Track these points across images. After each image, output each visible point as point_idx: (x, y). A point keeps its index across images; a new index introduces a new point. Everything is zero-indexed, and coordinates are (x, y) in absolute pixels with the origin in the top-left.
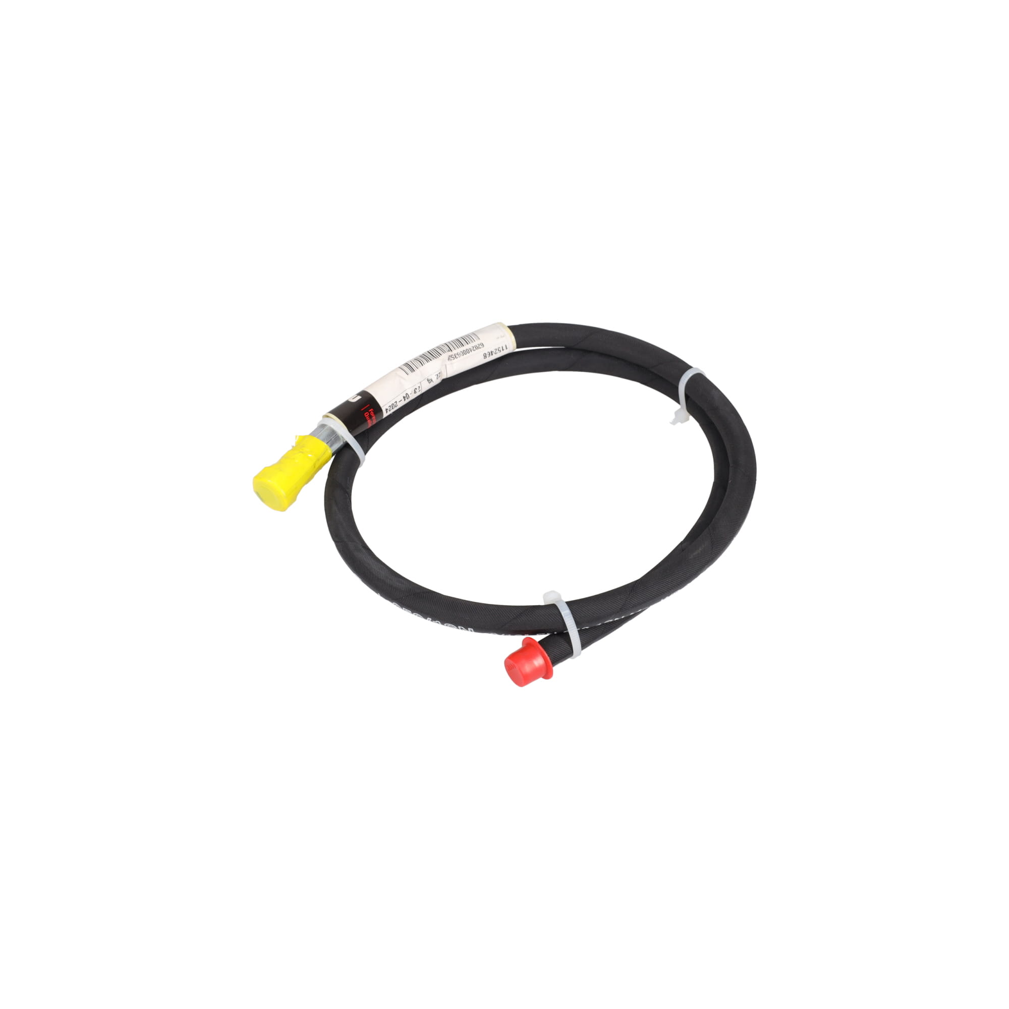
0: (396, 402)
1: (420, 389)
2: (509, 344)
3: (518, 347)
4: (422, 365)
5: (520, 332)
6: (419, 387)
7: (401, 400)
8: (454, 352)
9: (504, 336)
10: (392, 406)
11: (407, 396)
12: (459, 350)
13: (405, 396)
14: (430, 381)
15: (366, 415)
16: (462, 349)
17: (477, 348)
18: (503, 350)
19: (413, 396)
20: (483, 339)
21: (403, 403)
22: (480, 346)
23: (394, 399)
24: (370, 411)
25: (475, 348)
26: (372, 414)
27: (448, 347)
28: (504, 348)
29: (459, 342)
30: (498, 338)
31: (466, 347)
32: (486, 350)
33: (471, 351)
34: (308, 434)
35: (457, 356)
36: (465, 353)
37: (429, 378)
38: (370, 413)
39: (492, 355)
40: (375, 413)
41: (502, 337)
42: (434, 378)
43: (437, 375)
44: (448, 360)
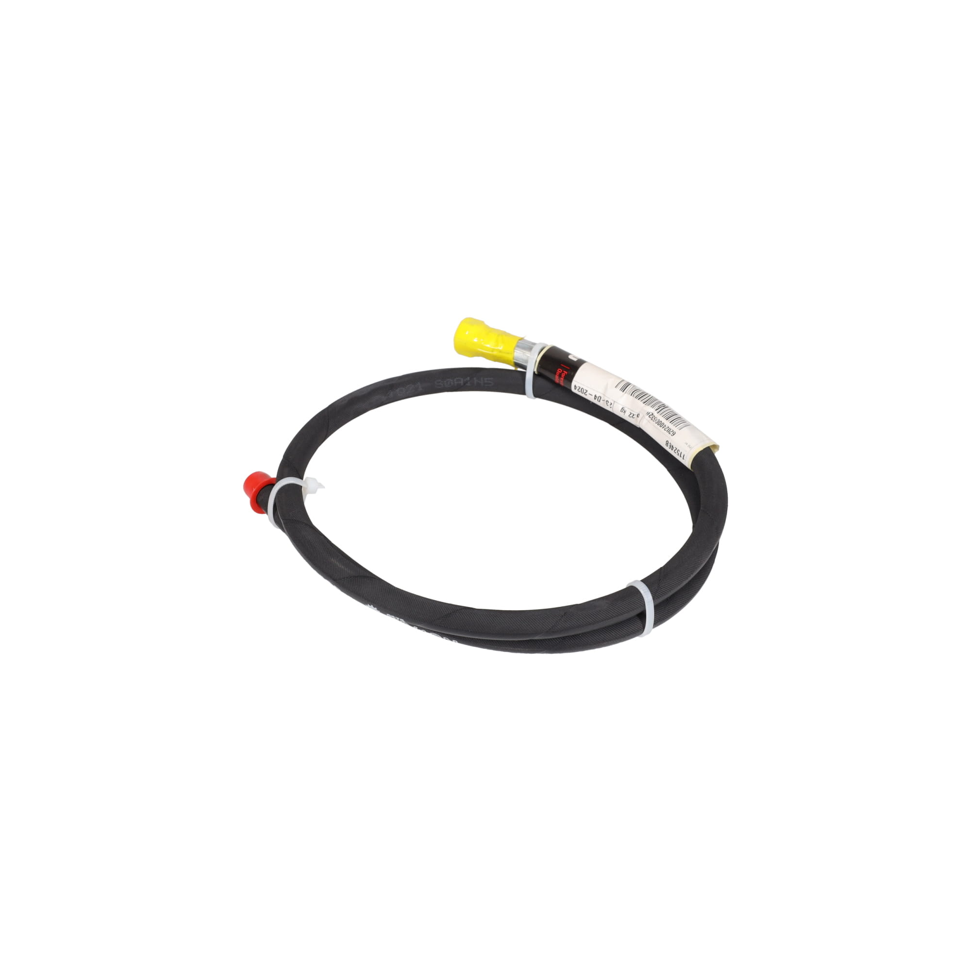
0: (587, 391)
1: (612, 406)
2: (687, 456)
4: (631, 395)
6: (611, 404)
7: (592, 395)
8: (657, 415)
9: (690, 448)
10: (582, 390)
12: (660, 417)
13: (597, 396)
14: (623, 410)
15: (559, 371)
16: (663, 420)
17: (669, 431)
18: (680, 456)
19: (601, 404)
20: (682, 432)
21: (591, 399)
22: (672, 433)
23: (588, 387)
24: (565, 372)
26: (563, 375)
27: (662, 407)
28: (682, 455)
29: (671, 415)
30: (687, 444)
31: (667, 423)
32: (672, 440)
33: (664, 428)
35: (655, 419)
36: (660, 424)
37: (626, 409)
38: (563, 372)
39: (671, 449)
40: (565, 378)
41: (689, 446)
42: (627, 413)
43: (631, 414)
44: (648, 413)
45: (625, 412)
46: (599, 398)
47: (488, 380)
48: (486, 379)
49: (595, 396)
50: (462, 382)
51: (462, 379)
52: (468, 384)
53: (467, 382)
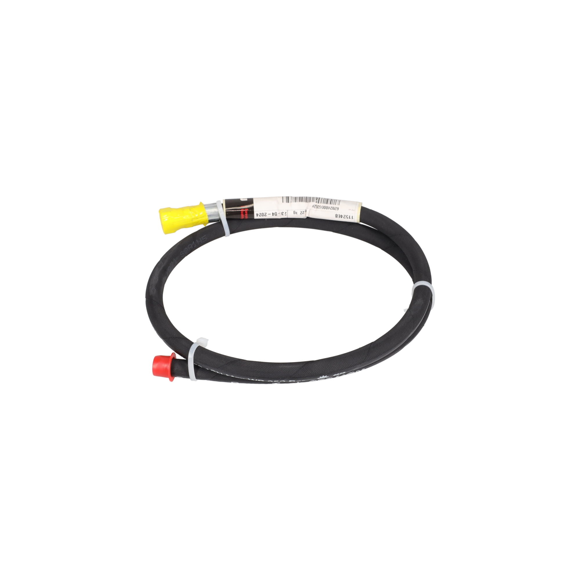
0: (266, 213)
1: (286, 214)
2: (355, 217)
3: (360, 221)
4: (295, 202)
5: (366, 213)
6: (286, 213)
7: (270, 214)
8: (319, 204)
9: (354, 211)
10: (262, 214)
11: (275, 214)
12: (322, 205)
13: (274, 213)
14: (295, 213)
16: (325, 205)
17: (334, 209)
18: (350, 218)
19: (279, 216)
20: (341, 206)
21: (271, 217)
22: (336, 209)
23: (266, 211)
25: (332, 208)
26: (246, 212)
27: (318, 200)
28: (351, 217)
29: (327, 201)
30: (350, 210)
31: (328, 205)
32: (339, 213)
33: (329, 209)
34: (205, 203)
35: (319, 207)
36: (324, 208)
37: (296, 211)
39: (341, 217)
40: (249, 213)
41: (352, 210)
42: (299, 213)
43: (302, 212)
44: (313, 206)
45: (296, 213)
46: (276, 213)
47: (203, 238)
48: (202, 238)
49: (273, 213)
50: (192, 247)
51: (191, 245)
52: (195, 246)
53: (194, 245)
